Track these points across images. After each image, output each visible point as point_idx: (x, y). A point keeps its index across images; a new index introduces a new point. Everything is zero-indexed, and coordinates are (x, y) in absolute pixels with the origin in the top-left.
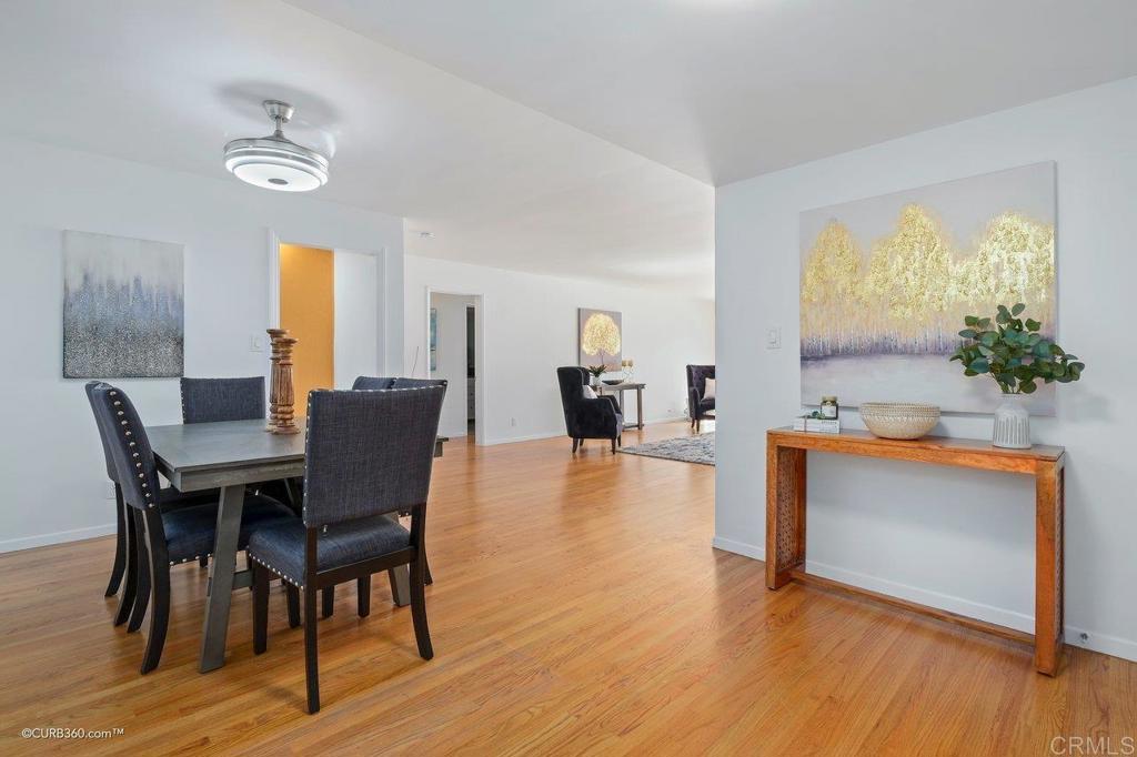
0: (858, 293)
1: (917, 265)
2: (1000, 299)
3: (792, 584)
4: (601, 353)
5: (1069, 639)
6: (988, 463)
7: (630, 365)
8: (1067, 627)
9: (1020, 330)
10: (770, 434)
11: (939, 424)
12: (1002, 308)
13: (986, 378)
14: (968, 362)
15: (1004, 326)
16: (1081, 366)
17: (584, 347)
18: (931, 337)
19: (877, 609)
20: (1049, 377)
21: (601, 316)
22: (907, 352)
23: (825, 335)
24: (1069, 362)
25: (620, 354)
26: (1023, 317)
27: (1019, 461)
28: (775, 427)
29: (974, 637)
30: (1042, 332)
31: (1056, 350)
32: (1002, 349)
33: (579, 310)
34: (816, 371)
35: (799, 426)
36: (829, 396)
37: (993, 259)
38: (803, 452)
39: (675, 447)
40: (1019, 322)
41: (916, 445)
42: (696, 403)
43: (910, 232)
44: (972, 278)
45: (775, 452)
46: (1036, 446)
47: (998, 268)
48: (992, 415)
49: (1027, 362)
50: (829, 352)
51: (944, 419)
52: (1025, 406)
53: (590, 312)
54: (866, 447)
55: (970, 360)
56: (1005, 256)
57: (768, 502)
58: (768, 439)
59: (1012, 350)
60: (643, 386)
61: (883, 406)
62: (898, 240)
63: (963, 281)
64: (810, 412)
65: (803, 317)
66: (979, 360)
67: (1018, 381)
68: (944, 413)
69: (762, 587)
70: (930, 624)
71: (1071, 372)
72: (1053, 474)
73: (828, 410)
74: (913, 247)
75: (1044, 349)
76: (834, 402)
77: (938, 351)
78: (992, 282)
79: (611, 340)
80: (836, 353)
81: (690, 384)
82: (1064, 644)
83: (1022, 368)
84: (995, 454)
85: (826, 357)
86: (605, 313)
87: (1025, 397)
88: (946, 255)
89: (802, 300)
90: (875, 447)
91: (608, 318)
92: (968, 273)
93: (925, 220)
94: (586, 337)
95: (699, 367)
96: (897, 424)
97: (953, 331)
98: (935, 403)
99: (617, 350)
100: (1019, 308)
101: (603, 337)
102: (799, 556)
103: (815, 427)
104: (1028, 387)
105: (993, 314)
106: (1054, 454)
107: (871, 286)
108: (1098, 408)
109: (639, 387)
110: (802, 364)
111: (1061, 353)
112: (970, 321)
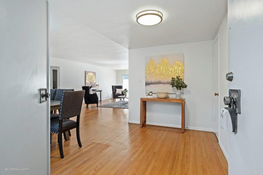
0: (155, 73)
1: (165, 68)
2: (177, 75)
3: (144, 127)
4: (91, 83)
5: (186, 128)
6: (175, 101)
7: (98, 86)
8: (185, 126)
9: (179, 80)
10: (141, 99)
11: (168, 96)
12: (177, 76)
13: (175, 87)
14: (172, 85)
15: (177, 79)
16: (187, 86)
17: (87, 81)
18: (167, 81)
19: (159, 128)
20: (183, 87)
21: (91, 73)
22: (163, 83)
23: (150, 80)
24: (186, 85)
25: (95, 83)
26: (180, 78)
27: (179, 100)
28: (142, 97)
29: (173, 130)
30: (182, 80)
31: (184, 83)
32: (177, 83)
33: (85, 71)
34: (148, 87)
35: (146, 97)
36: (151, 91)
37: (176, 68)
38: (146, 101)
39: (111, 105)
40: (179, 79)
41: (165, 99)
42: (115, 94)
43: (163, 63)
44: (173, 71)
45: (142, 102)
46: (181, 98)
47: (176, 69)
48: (175, 94)
49: (180, 85)
50: (150, 83)
51: (169, 95)
52: (180, 92)
53: (88, 72)
54: (158, 100)
55: (173, 85)
56: (177, 68)
57: (141, 111)
58: (141, 100)
59: (178, 83)
60: (101, 91)
61: (160, 93)
62: (162, 64)
63: (171, 71)
64: (148, 94)
65: (146, 77)
66: (174, 85)
67: (179, 88)
68: (169, 94)
69: (140, 128)
70: (167, 129)
71: (186, 87)
72: (184, 102)
73: (151, 94)
74: (164, 65)
75: (182, 83)
76: (152, 92)
77: (168, 83)
78: (175, 72)
79: (93, 79)
80: (152, 83)
81: (113, 90)
82: (185, 129)
83: (180, 86)
84: (176, 100)
85: (150, 84)
86: (92, 72)
87: (180, 91)
88: (169, 67)
89: (145, 73)
90: (159, 100)
91: (93, 74)
92: (172, 70)
93: (166, 61)
94: (87, 78)
95: (115, 86)
96: (162, 96)
97: (170, 80)
98: (168, 92)
99: (95, 82)
100: (179, 77)
101: (91, 79)
102: (145, 121)
103: (149, 97)
104: (180, 89)
105: (176, 77)
106: (184, 99)
107: (157, 71)
108: (189, 92)
109: (100, 91)
110: (146, 86)
111: (185, 84)
112: (173, 78)
